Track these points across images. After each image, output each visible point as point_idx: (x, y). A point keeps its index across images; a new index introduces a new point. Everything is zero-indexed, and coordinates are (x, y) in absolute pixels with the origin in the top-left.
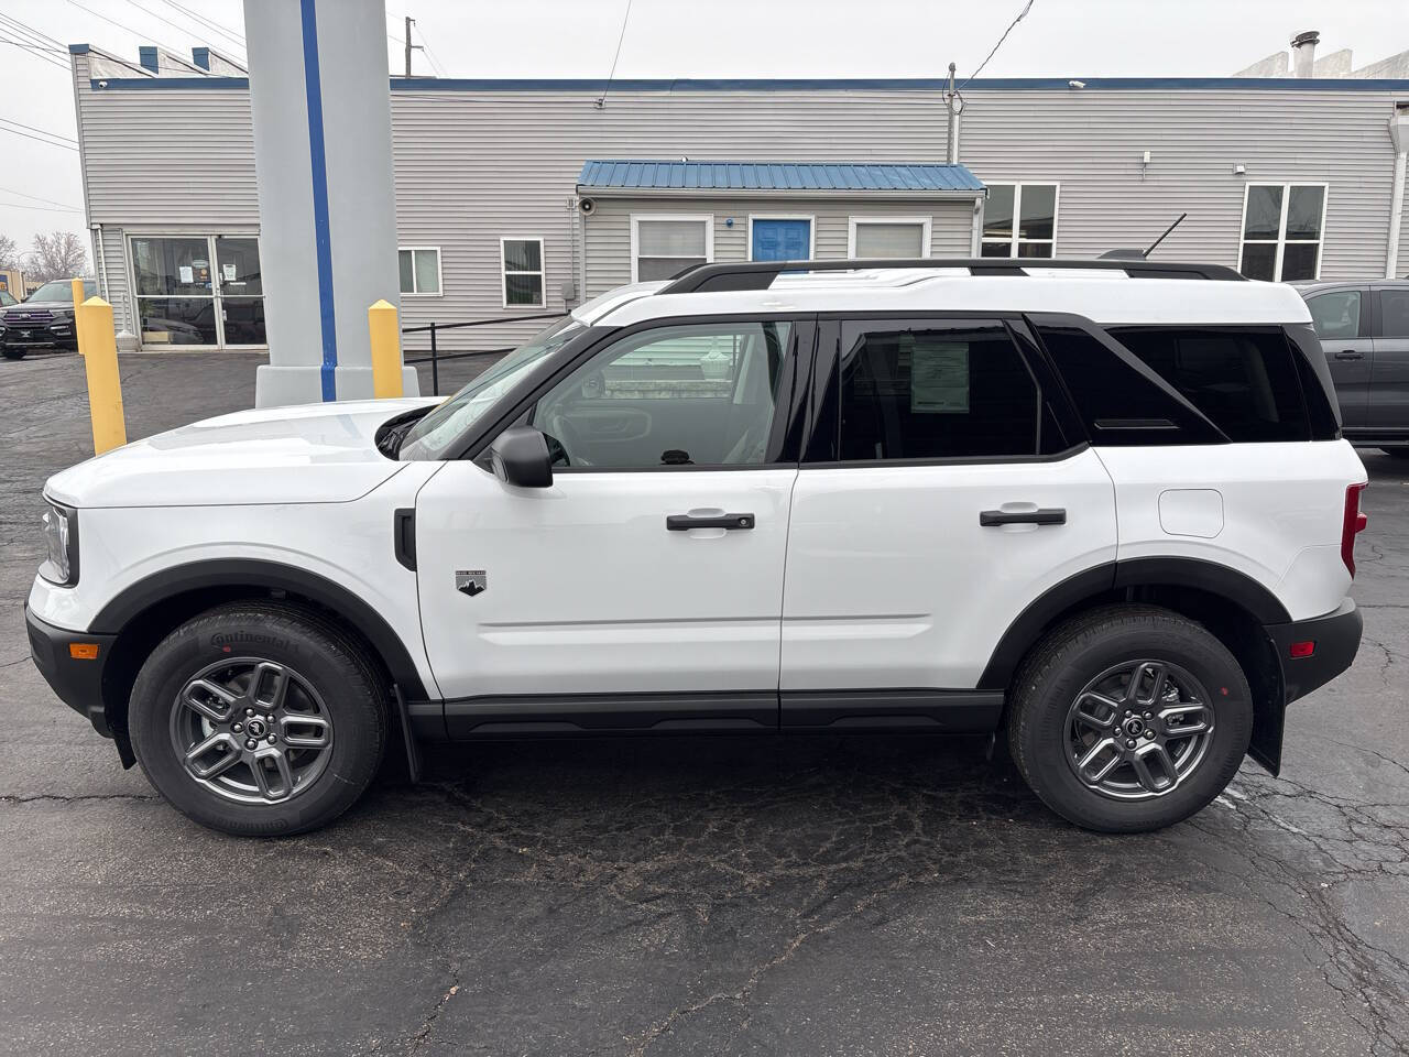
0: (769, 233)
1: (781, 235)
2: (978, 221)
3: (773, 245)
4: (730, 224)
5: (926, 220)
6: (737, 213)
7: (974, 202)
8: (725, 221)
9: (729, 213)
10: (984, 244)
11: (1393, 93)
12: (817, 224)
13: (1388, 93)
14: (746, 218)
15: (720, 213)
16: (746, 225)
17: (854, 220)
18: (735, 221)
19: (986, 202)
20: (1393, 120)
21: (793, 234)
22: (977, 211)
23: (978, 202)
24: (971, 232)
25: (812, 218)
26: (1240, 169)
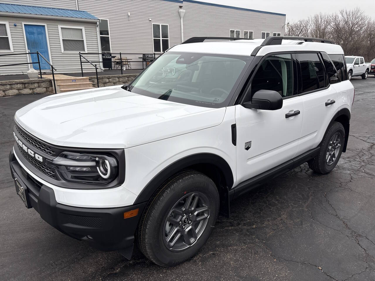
0: (31, 29)
1: (35, 30)
2: (98, 29)
3: (33, 33)
4: (15, 26)
5: (83, 28)
6: (17, 22)
7: (97, 23)
8: (13, 24)
9: (14, 21)
10: (100, 36)
11: (179, 3)
12: (48, 27)
13: (177, 3)
14: (21, 24)
15: (11, 21)
16: (22, 26)
17: (60, 27)
18: (17, 24)
19: (100, 23)
20: (179, 10)
21: (39, 30)
22: (98, 26)
23: (98, 23)
24: (97, 32)
25: (46, 25)
26: (150, 19)
